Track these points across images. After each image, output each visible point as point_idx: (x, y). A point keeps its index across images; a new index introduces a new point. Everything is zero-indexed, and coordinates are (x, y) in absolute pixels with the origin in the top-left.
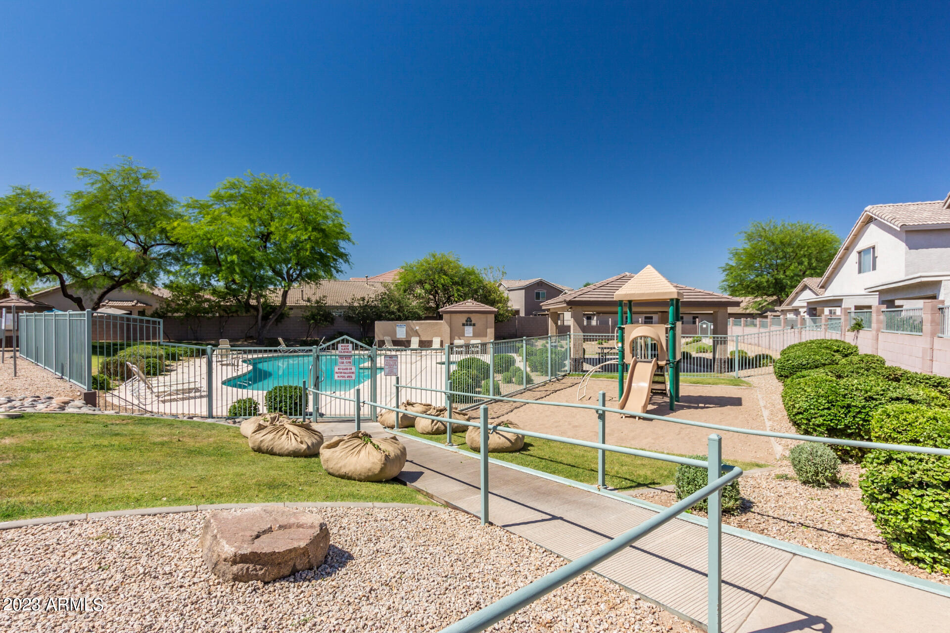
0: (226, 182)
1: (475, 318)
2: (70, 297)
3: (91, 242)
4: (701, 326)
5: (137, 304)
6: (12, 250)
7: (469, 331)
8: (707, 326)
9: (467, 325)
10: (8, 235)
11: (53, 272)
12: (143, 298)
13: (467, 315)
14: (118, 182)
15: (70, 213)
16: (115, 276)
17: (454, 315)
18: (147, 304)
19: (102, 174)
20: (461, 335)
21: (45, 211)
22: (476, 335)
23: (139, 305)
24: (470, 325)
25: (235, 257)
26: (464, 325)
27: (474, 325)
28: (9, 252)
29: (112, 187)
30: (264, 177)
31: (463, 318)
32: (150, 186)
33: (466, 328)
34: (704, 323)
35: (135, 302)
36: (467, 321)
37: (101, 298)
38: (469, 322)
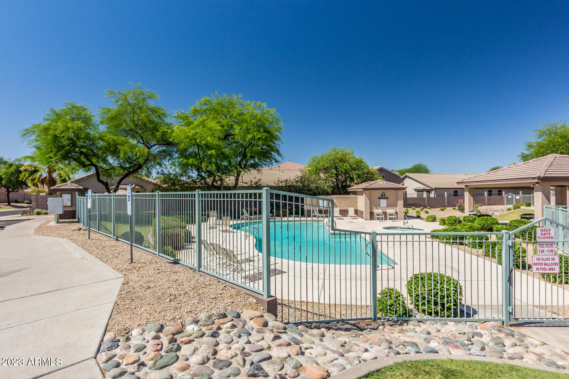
0: (203, 99)
1: (388, 193)
2: (102, 182)
3: (118, 142)
4: (507, 197)
5: (135, 186)
6: (67, 148)
7: (383, 202)
8: (512, 197)
9: (382, 198)
10: (63, 137)
11: (92, 164)
12: (140, 183)
13: (382, 191)
14: (132, 101)
15: (102, 123)
16: (127, 167)
17: (372, 191)
18: (141, 187)
19: (123, 94)
20: (378, 206)
21: (87, 121)
22: (389, 206)
23: (137, 187)
24: (384, 198)
25: (213, 151)
26: (379, 198)
27: (387, 198)
28: (65, 149)
29: (129, 104)
30: (225, 98)
31: (379, 193)
32: (152, 104)
33: (382, 201)
34: (509, 195)
35: (134, 185)
36: (382, 195)
37: (119, 183)
38: (383, 197)
